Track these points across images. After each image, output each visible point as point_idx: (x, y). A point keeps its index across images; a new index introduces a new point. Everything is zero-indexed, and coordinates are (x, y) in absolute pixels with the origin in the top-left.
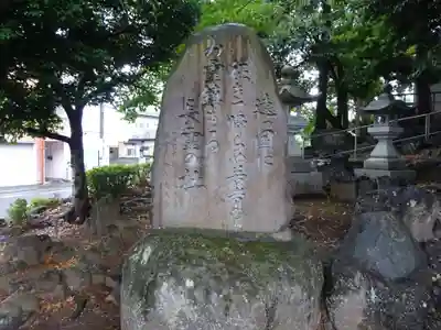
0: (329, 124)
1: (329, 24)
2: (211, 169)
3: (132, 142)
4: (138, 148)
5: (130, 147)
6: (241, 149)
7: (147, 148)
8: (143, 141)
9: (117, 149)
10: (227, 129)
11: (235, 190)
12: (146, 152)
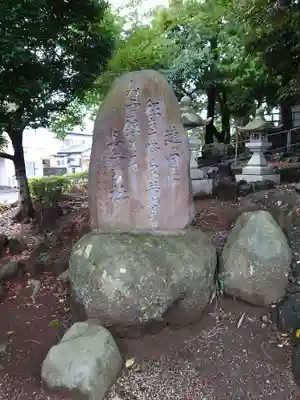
0: (215, 139)
1: (216, 57)
2: (134, 185)
3: (60, 155)
4: (66, 159)
5: (60, 159)
6: (156, 169)
7: (73, 160)
8: (69, 154)
9: (49, 161)
10: (144, 154)
11: (151, 200)
12: (72, 163)
